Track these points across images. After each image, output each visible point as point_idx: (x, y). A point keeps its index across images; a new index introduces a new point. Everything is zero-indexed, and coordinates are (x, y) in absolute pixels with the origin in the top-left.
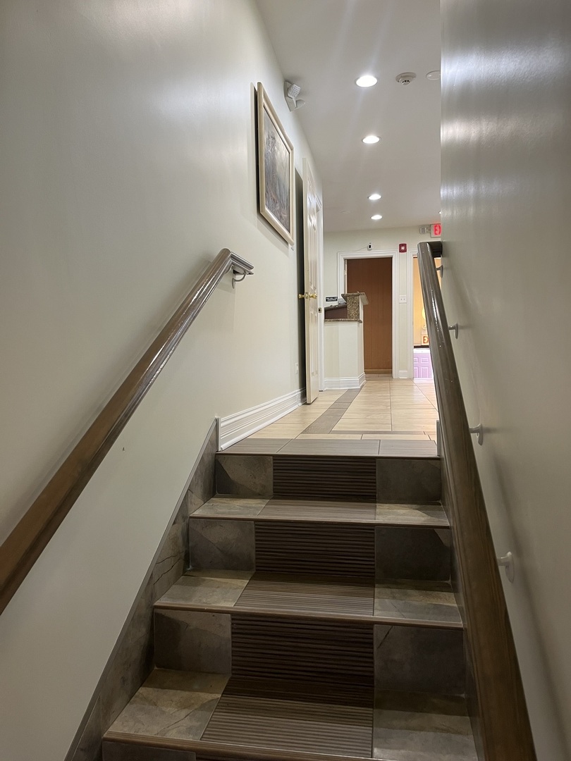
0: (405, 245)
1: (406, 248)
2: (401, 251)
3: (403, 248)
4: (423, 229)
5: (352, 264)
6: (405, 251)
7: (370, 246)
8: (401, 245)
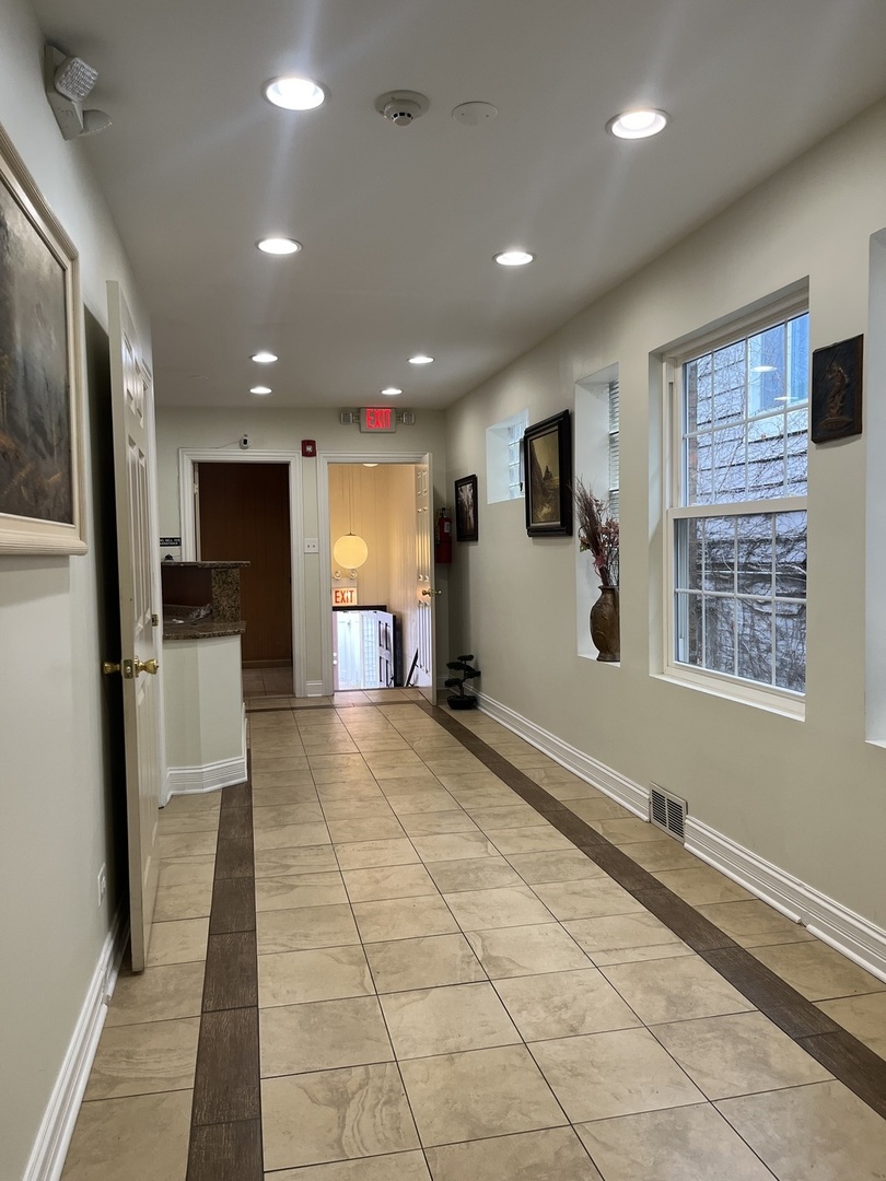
0: (312, 443)
1: (314, 449)
2: (305, 454)
3: (308, 449)
4: (346, 415)
5: (208, 474)
6: (313, 454)
7: (245, 442)
8: (305, 443)
